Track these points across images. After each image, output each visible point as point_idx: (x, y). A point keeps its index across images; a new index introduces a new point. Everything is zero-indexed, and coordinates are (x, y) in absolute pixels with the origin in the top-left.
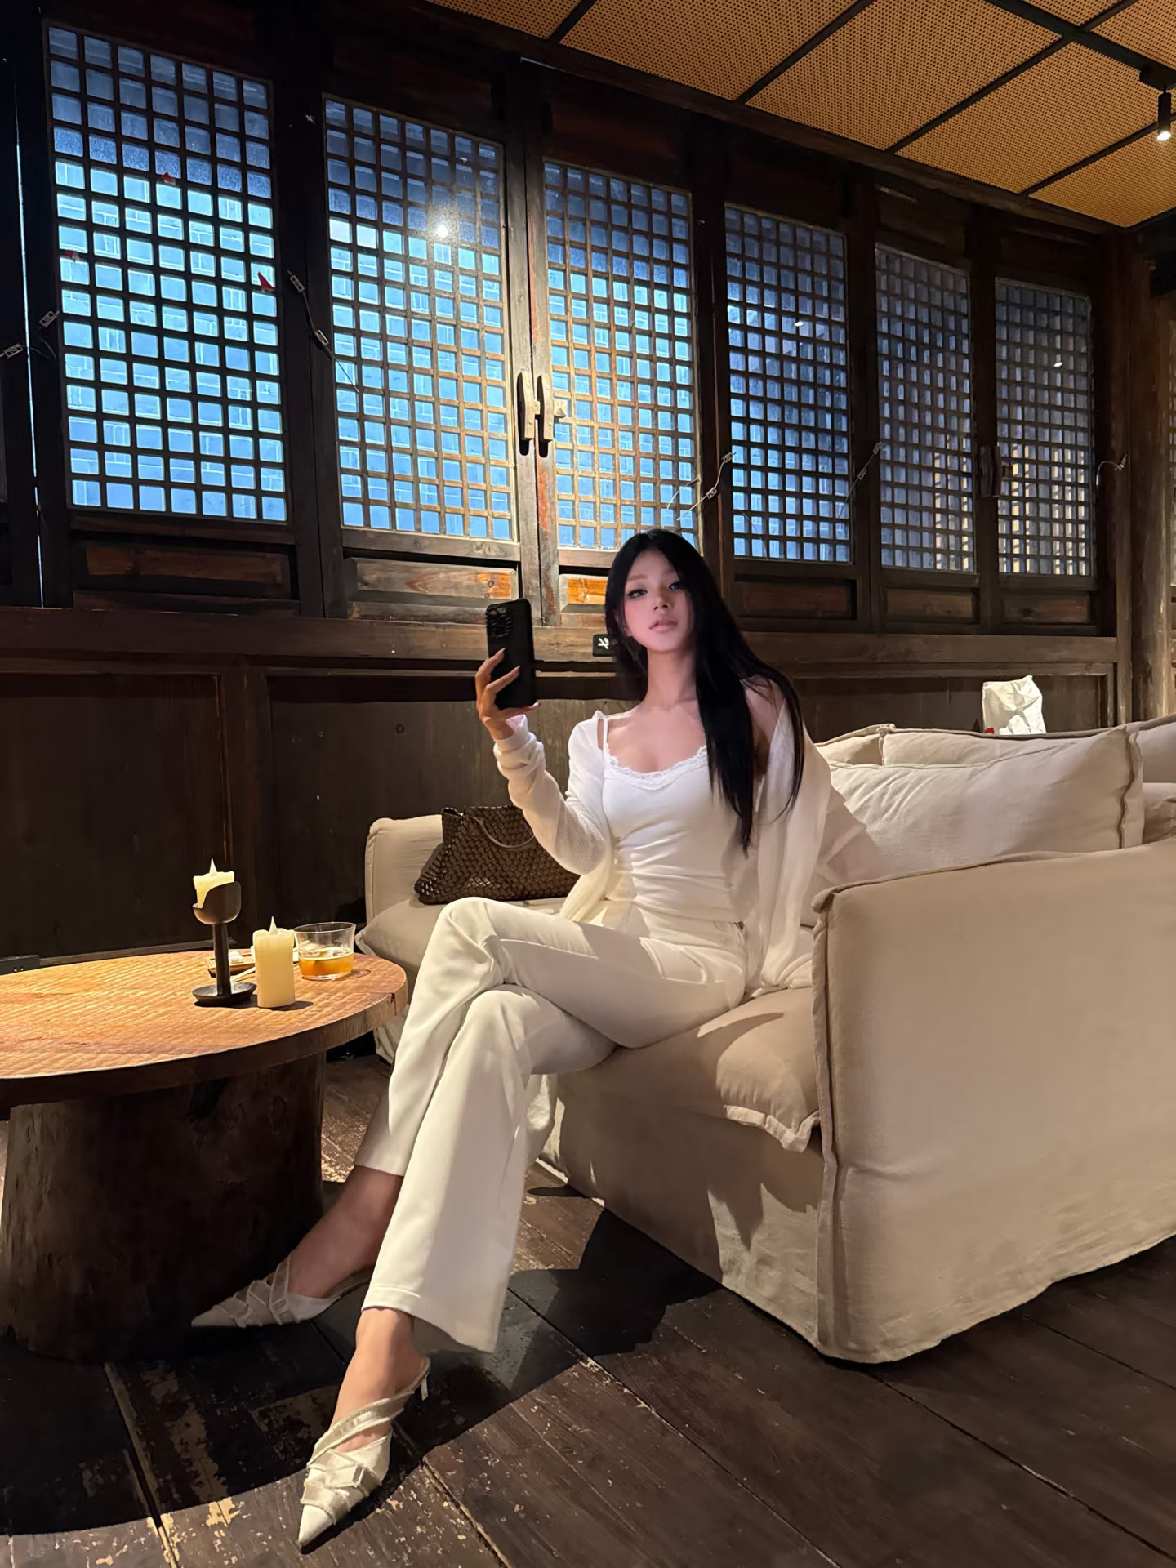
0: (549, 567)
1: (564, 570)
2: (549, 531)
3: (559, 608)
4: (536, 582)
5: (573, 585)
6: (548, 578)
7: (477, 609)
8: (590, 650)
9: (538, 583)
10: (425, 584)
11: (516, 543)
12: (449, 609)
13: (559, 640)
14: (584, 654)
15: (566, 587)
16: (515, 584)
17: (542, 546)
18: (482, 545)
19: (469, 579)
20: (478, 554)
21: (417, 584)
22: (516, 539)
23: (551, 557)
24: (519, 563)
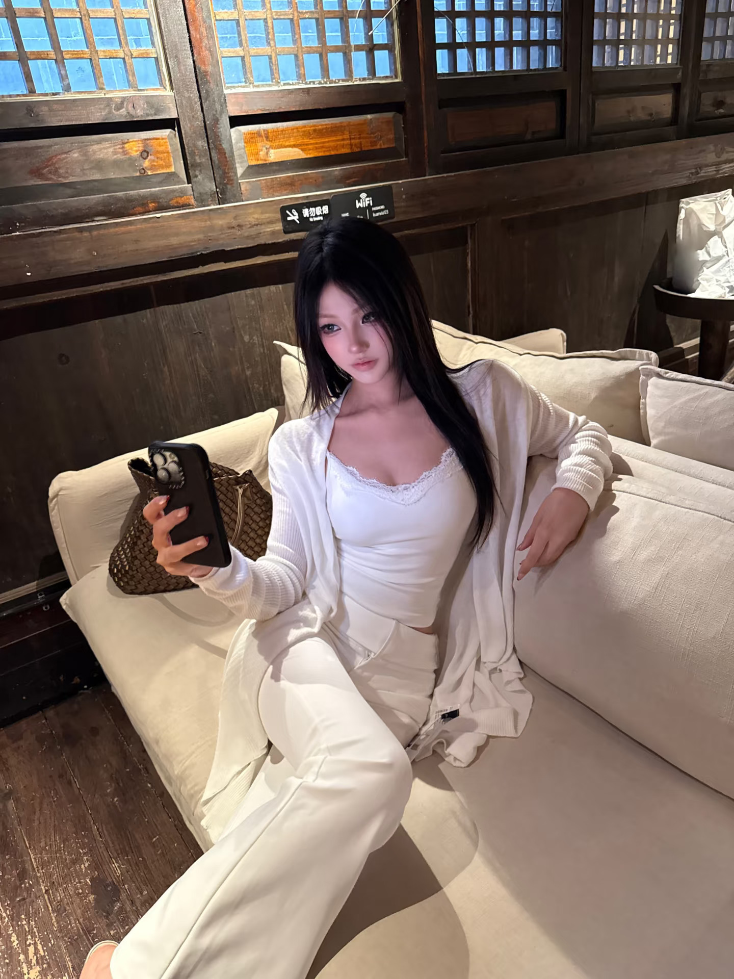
0: (216, 121)
1: (236, 121)
2: (209, 69)
3: (236, 174)
4: (202, 144)
5: (250, 139)
6: (217, 137)
7: (132, 192)
8: (279, 226)
9: (206, 145)
10: (56, 170)
11: (168, 93)
12: (94, 198)
13: (240, 221)
14: (273, 233)
15: (242, 144)
16: (175, 151)
17: (203, 92)
18: (122, 103)
19: (115, 153)
20: (120, 116)
21: (45, 171)
22: (168, 87)
23: (218, 106)
24: (177, 120)
